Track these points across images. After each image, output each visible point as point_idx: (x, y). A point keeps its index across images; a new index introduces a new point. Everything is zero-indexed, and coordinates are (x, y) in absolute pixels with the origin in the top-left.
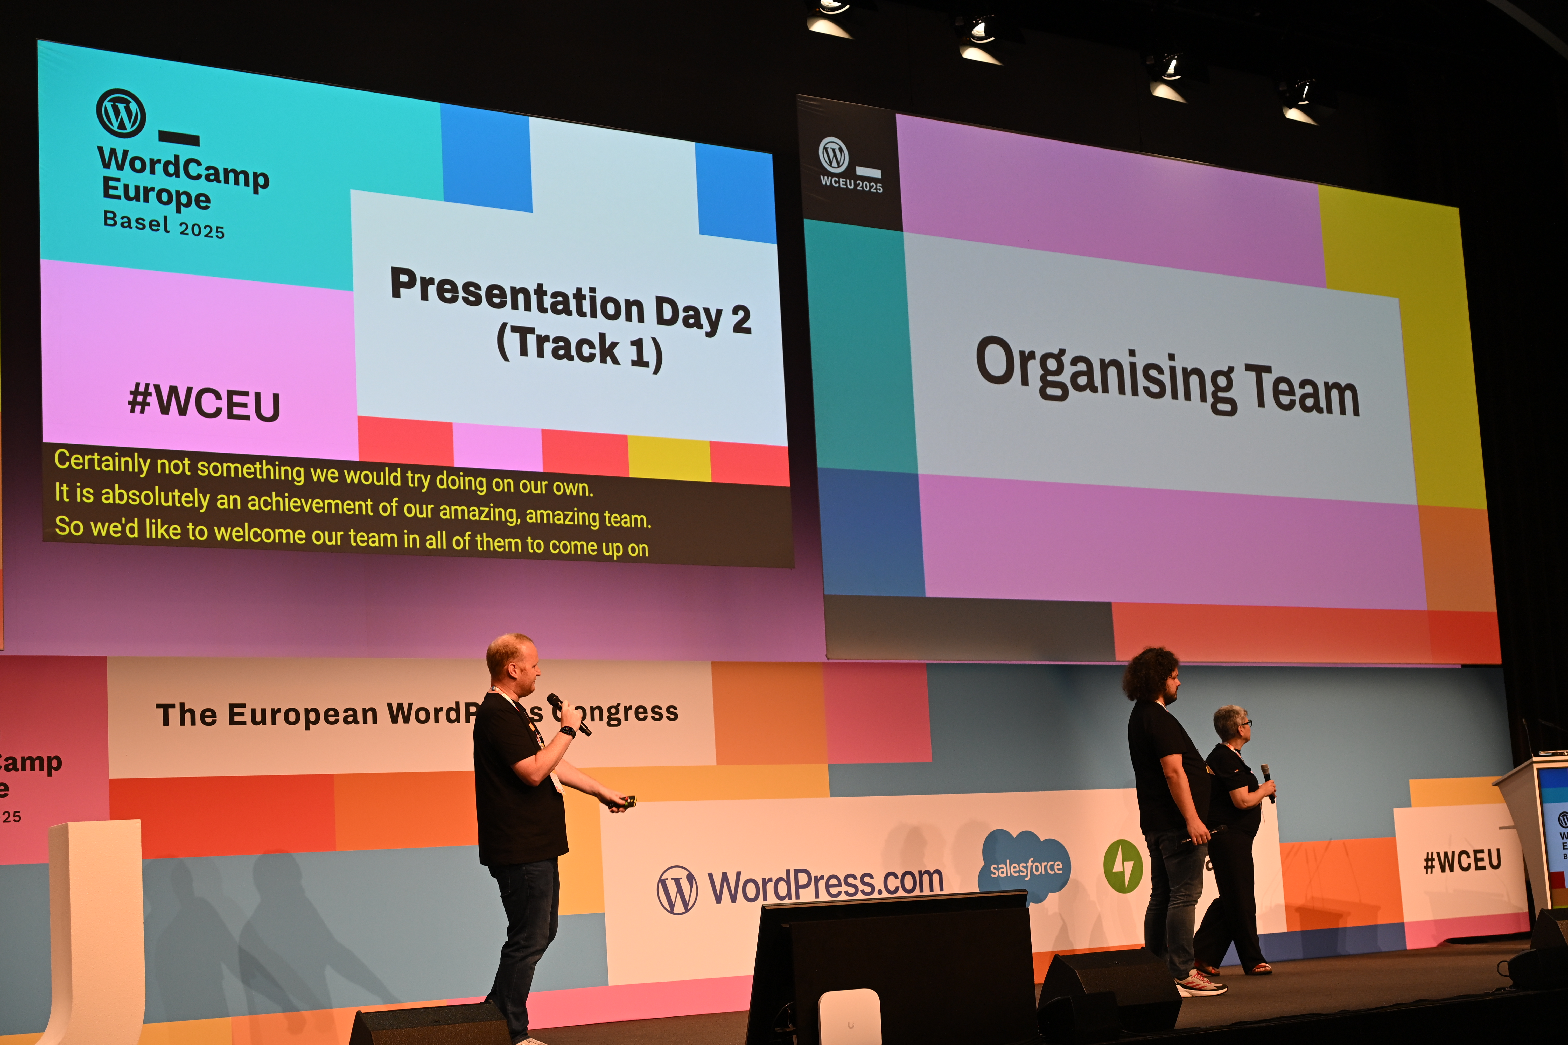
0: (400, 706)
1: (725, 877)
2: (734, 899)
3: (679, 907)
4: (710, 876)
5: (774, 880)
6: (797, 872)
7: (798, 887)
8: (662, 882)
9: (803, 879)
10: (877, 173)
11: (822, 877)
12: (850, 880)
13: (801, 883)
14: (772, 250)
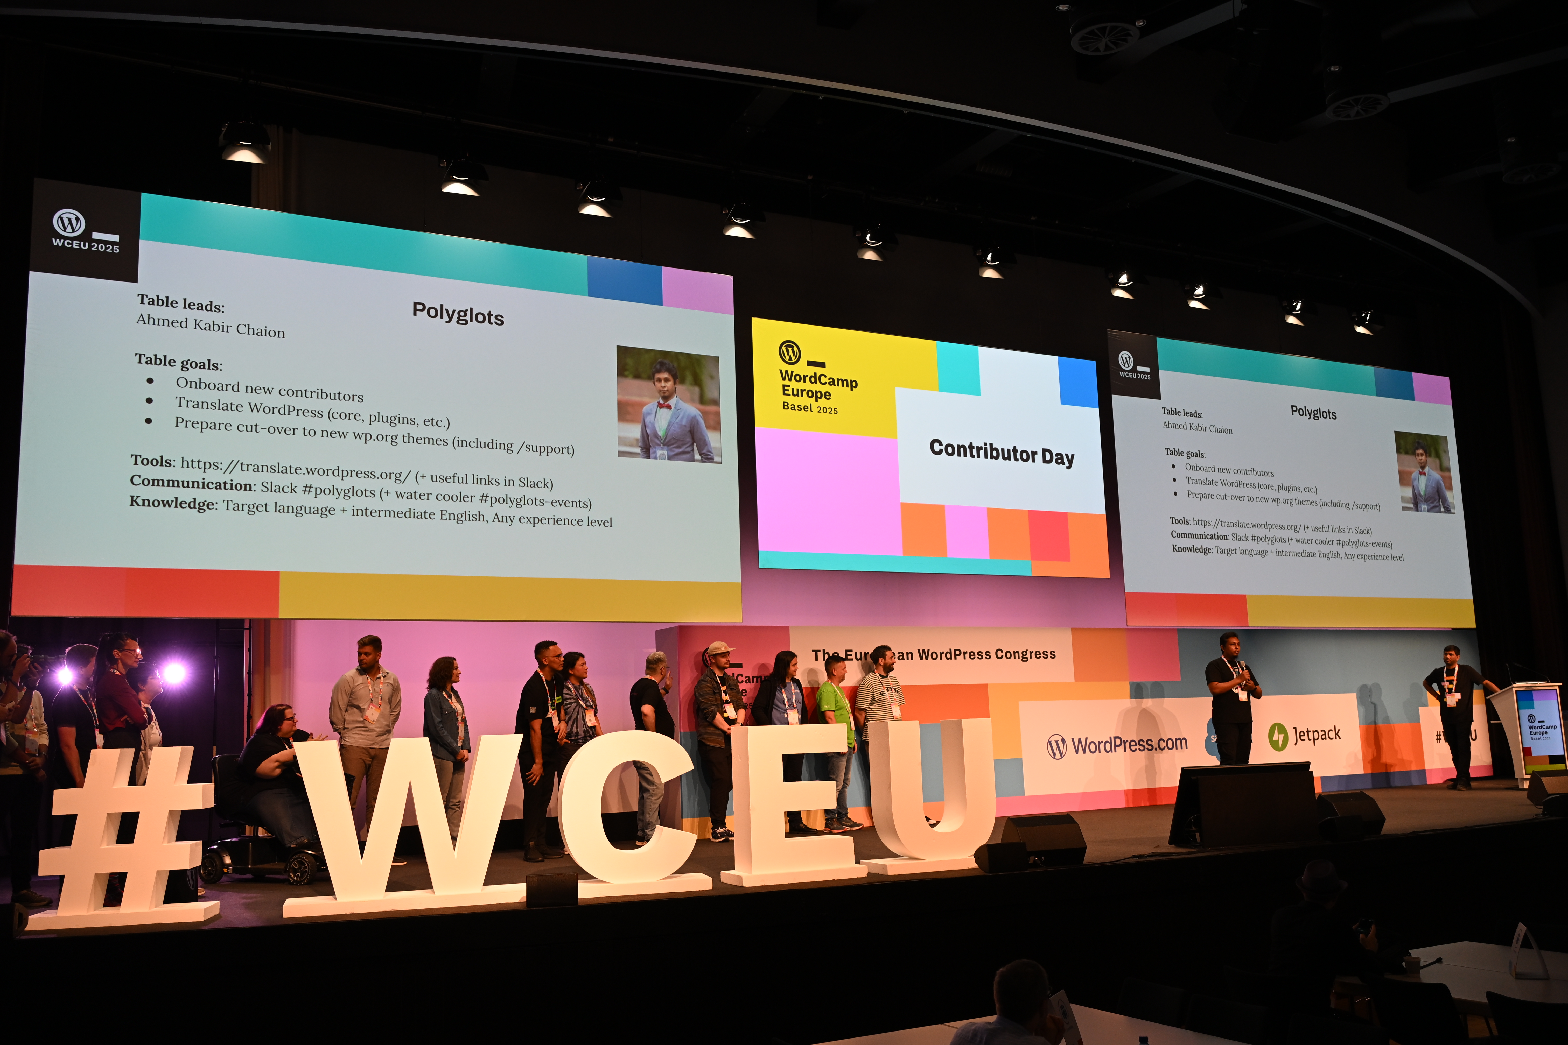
0: (924, 651)
1: (1080, 740)
2: (1084, 752)
3: (1058, 756)
4: (1073, 739)
5: (1104, 742)
6: (1115, 738)
7: (1116, 746)
8: (1050, 742)
9: (1118, 742)
10: (1147, 369)
11: (1127, 741)
12: (1141, 743)
13: (1117, 744)
14: (1097, 411)
